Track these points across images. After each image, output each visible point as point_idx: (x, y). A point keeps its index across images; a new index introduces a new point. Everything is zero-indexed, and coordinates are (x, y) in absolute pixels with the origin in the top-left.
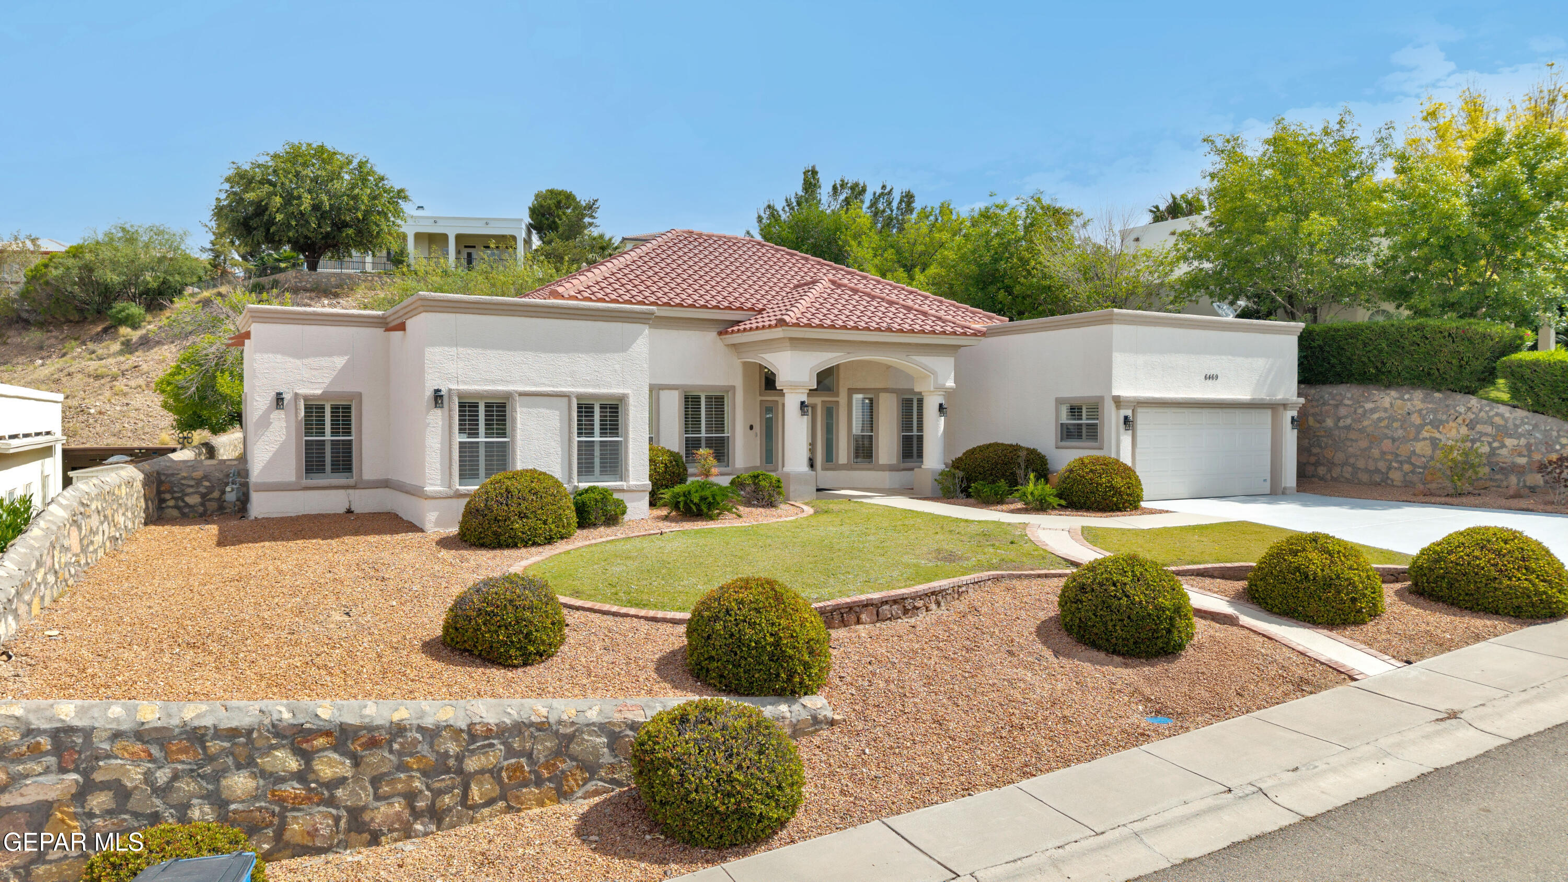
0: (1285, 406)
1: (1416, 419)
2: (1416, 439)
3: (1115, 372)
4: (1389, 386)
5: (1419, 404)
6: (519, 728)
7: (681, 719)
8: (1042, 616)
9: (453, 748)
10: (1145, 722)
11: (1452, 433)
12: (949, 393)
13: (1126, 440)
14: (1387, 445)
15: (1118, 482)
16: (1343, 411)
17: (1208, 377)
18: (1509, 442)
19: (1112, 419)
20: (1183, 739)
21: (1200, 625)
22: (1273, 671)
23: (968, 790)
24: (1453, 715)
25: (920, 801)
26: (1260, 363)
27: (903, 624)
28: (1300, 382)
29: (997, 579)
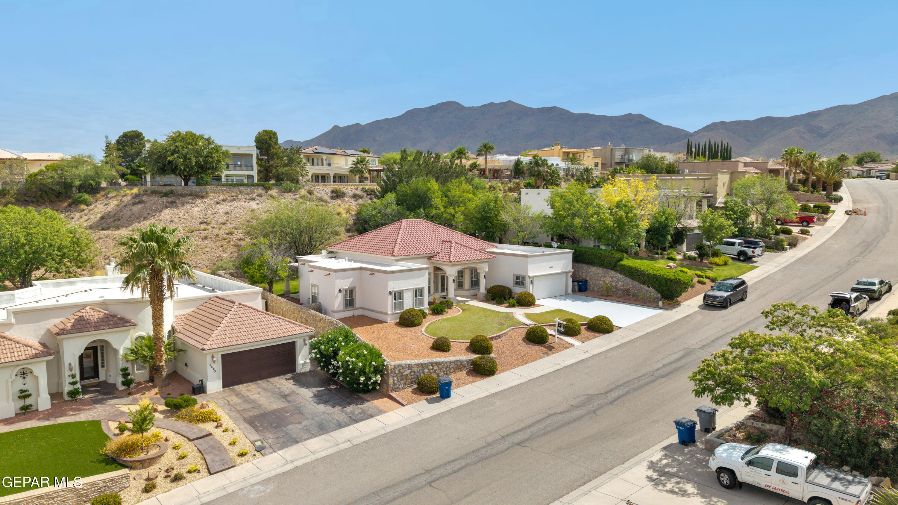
0: (569, 272)
1: (600, 275)
2: (600, 280)
3: (529, 270)
4: (594, 266)
5: (601, 272)
6: (456, 361)
7: (480, 358)
8: (523, 337)
9: (449, 364)
10: (542, 355)
11: (608, 280)
12: (486, 273)
13: (531, 286)
14: (594, 281)
15: (531, 299)
16: (584, 271)
17: (550, 267)
18: (620, 283)
19: (528, 281)
20: (548, 357)
21: (550, 337)
22: (562, 345)
23: (519, 366)
24: (587, 351)
25: (512, 368)
26: (563, 262)
27: (500, 340)
28: (573, 262)
29: (512, 329)
